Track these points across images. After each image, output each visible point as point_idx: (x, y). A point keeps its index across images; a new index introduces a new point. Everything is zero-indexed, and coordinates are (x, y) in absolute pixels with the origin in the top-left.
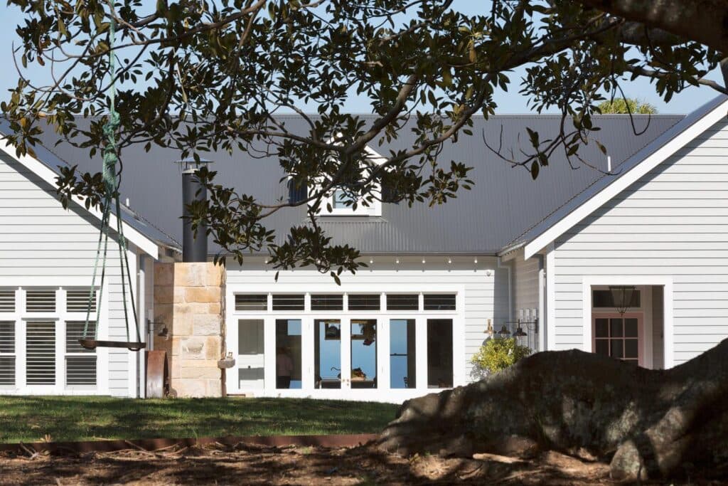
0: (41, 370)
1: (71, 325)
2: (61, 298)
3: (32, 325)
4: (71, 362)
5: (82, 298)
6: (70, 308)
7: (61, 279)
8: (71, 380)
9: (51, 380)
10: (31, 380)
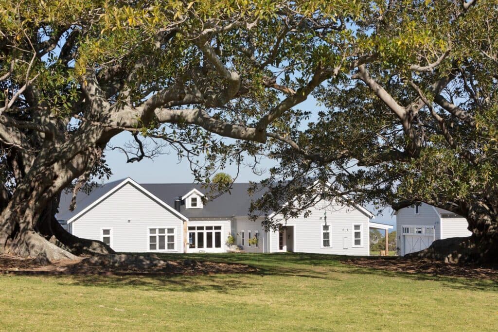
0: (162, 246)
1: (169, 237)
2: (166, 231)
3: (160, 237)
4: (168, 244)
5: (171, 230)
6: (168, 233)
7: (166, 227)
8: (169, 248)
9: (164, 248)
10: (160, 248)
